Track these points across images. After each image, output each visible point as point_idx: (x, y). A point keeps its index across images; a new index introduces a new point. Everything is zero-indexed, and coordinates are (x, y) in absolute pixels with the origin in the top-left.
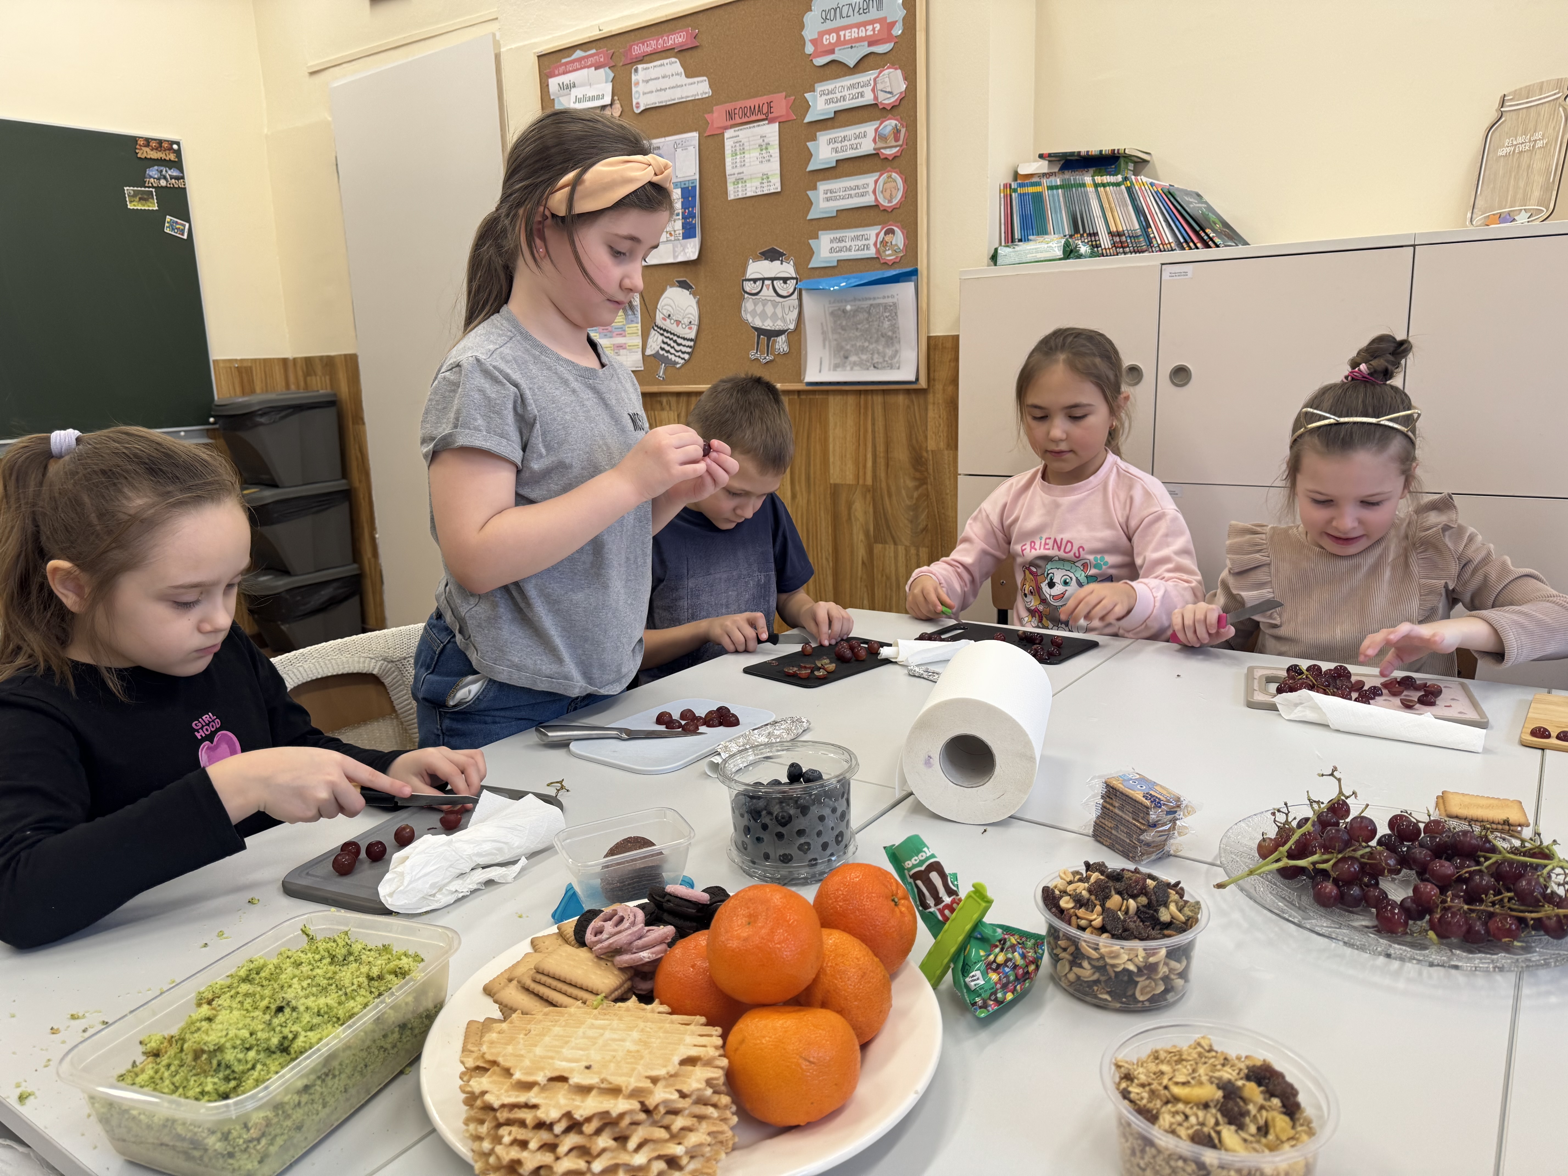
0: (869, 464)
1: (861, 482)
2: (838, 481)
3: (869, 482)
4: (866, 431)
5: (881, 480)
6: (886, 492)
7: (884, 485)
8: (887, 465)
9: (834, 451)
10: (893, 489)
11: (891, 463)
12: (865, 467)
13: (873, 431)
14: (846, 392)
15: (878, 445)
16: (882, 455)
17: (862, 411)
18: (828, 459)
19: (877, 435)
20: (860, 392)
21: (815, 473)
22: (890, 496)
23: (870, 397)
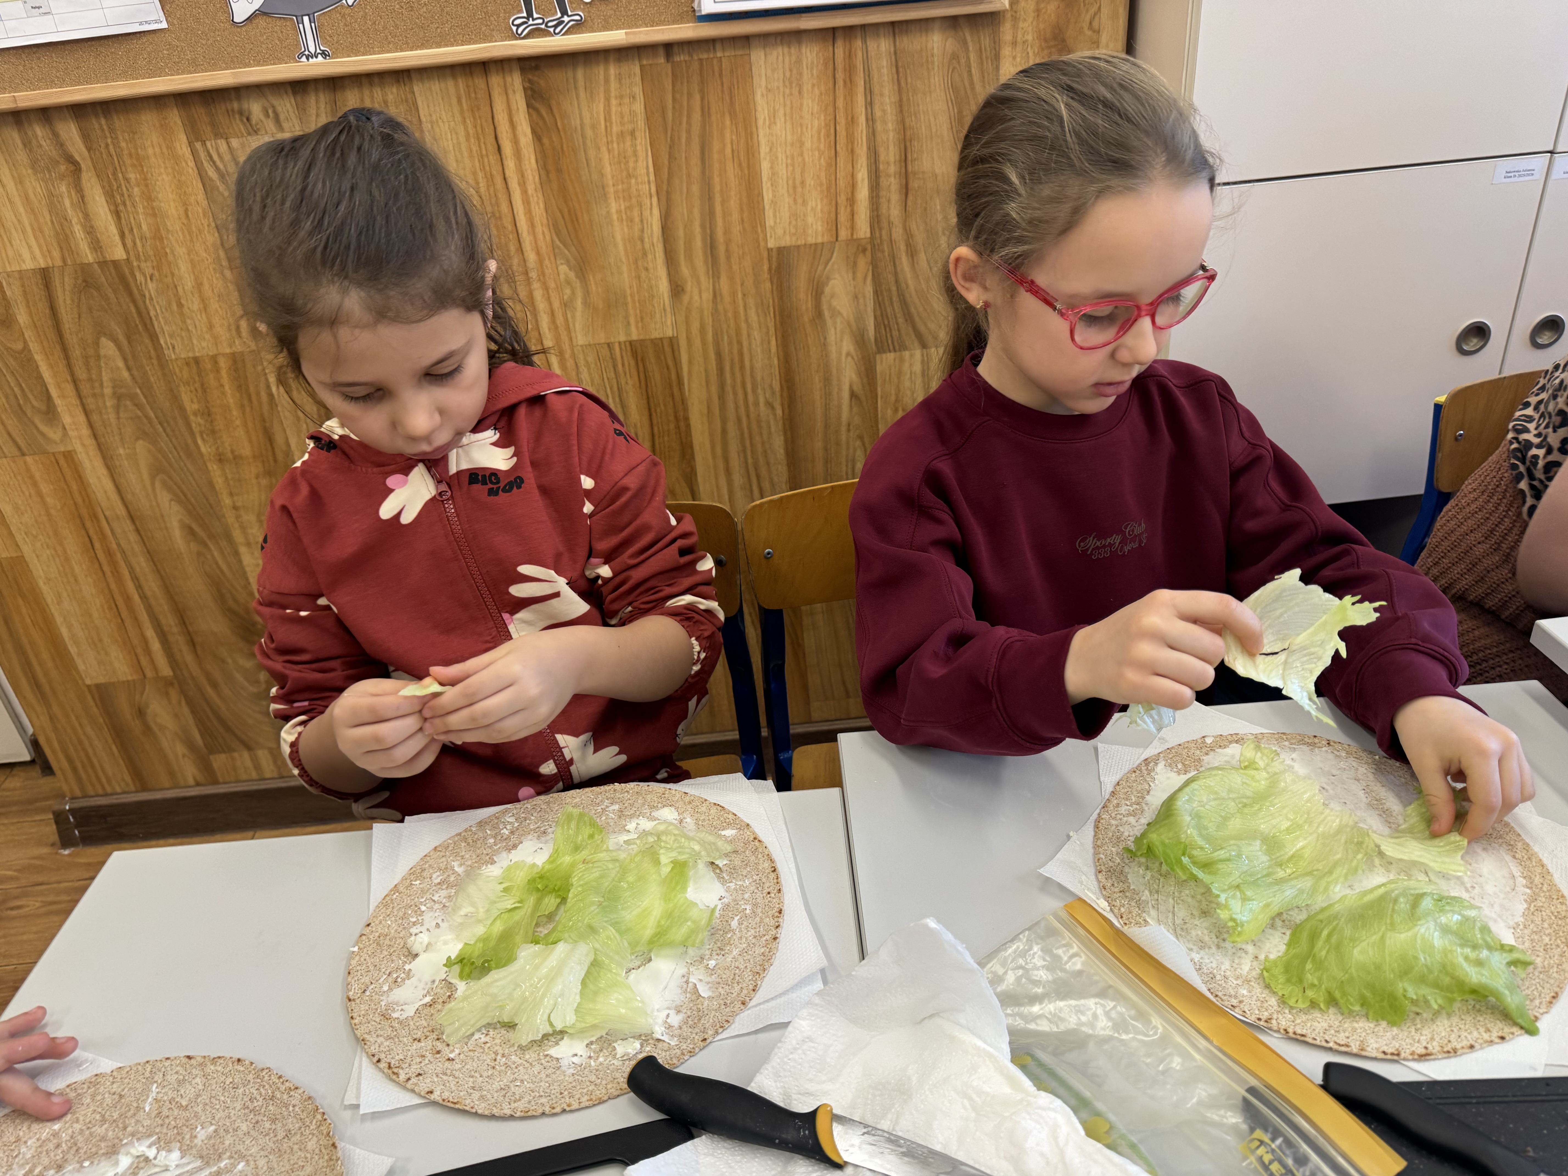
0: (863, 193)
1: (843, 234)
2: (787, 241)
3: (863, 230)
4: (852, 121)
5: (890, 223)
6: (903, 247)
7: (898, 233)
8: (906, 190)
9: (774, 174)
10: (920, 238)
11: (914, 184)
12: (852, 201)
13: (871, 120)
14: (798, 35)
15: (881, 151)
16: (892, 169)
17: (840, 76)
18: (760, 195)
19: (879, 127)
20: (833, 32)
21: (727, 231)
22: (912, 253)
23: (859, 43)
